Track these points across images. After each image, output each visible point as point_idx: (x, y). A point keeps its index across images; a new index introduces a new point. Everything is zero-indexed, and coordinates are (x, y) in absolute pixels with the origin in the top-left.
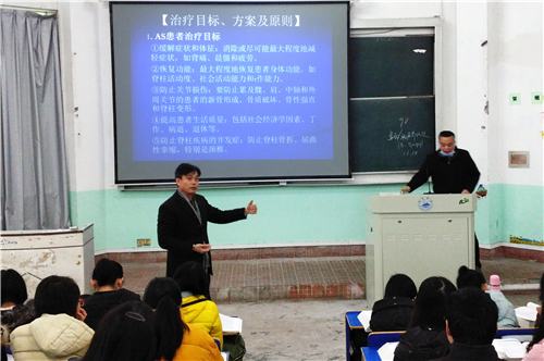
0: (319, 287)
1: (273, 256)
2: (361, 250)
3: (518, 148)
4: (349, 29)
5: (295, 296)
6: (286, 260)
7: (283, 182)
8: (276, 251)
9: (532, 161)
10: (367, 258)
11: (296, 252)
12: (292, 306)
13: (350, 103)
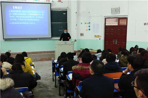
0: (46, 58)
1: (36, 53)
2: (54, 52)
3: (82, 33)
4: (51, 9)
5: (41, 60)
6: (39, 54)
7: (38, 39)
8: (37, 52)
9: (84, 35)
10: (55, 53)
11: (41, 52)
12: (41, 62)
13: (51, 24)
